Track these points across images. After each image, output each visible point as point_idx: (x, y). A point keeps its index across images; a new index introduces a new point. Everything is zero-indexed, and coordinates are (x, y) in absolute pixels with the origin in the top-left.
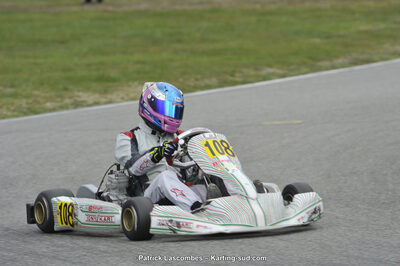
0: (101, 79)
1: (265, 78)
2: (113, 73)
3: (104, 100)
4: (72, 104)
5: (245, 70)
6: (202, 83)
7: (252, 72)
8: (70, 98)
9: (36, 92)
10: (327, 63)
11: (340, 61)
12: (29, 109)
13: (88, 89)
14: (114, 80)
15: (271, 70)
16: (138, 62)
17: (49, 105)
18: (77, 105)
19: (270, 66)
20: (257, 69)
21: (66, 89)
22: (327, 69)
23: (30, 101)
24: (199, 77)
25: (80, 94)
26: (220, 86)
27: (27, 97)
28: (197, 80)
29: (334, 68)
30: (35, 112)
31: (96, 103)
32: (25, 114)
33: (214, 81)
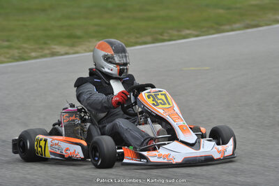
0: (70, 36)
1: (184, 37)
2: (79, 33)
3: (72, 51)
4: (50, 54)
5: (170, 31)
6: (140, 40)
7: (175, 33)
8: (49, 49)
9: (25, 45)
10: (227, 27)
11: (237, 25)
12: (20, 57)
13: (60, 44)
14: (79, 37)
15: (188, 32)
16: (96, 25)
17: (33, 54)
18: (53, 54)
19: (188, 29)
20: (179, 31)
21: (45, 43)
22: (228, 31)
23: (20, 51)
24: (138, 36)
25: (56, 47)
26: (153, 43)
27: (19, 48)
28: (137, 38)
29: (233, 30)
30: (24, 59)
31: (67, 54)
32: (17, 60)
33: (149, 39)
